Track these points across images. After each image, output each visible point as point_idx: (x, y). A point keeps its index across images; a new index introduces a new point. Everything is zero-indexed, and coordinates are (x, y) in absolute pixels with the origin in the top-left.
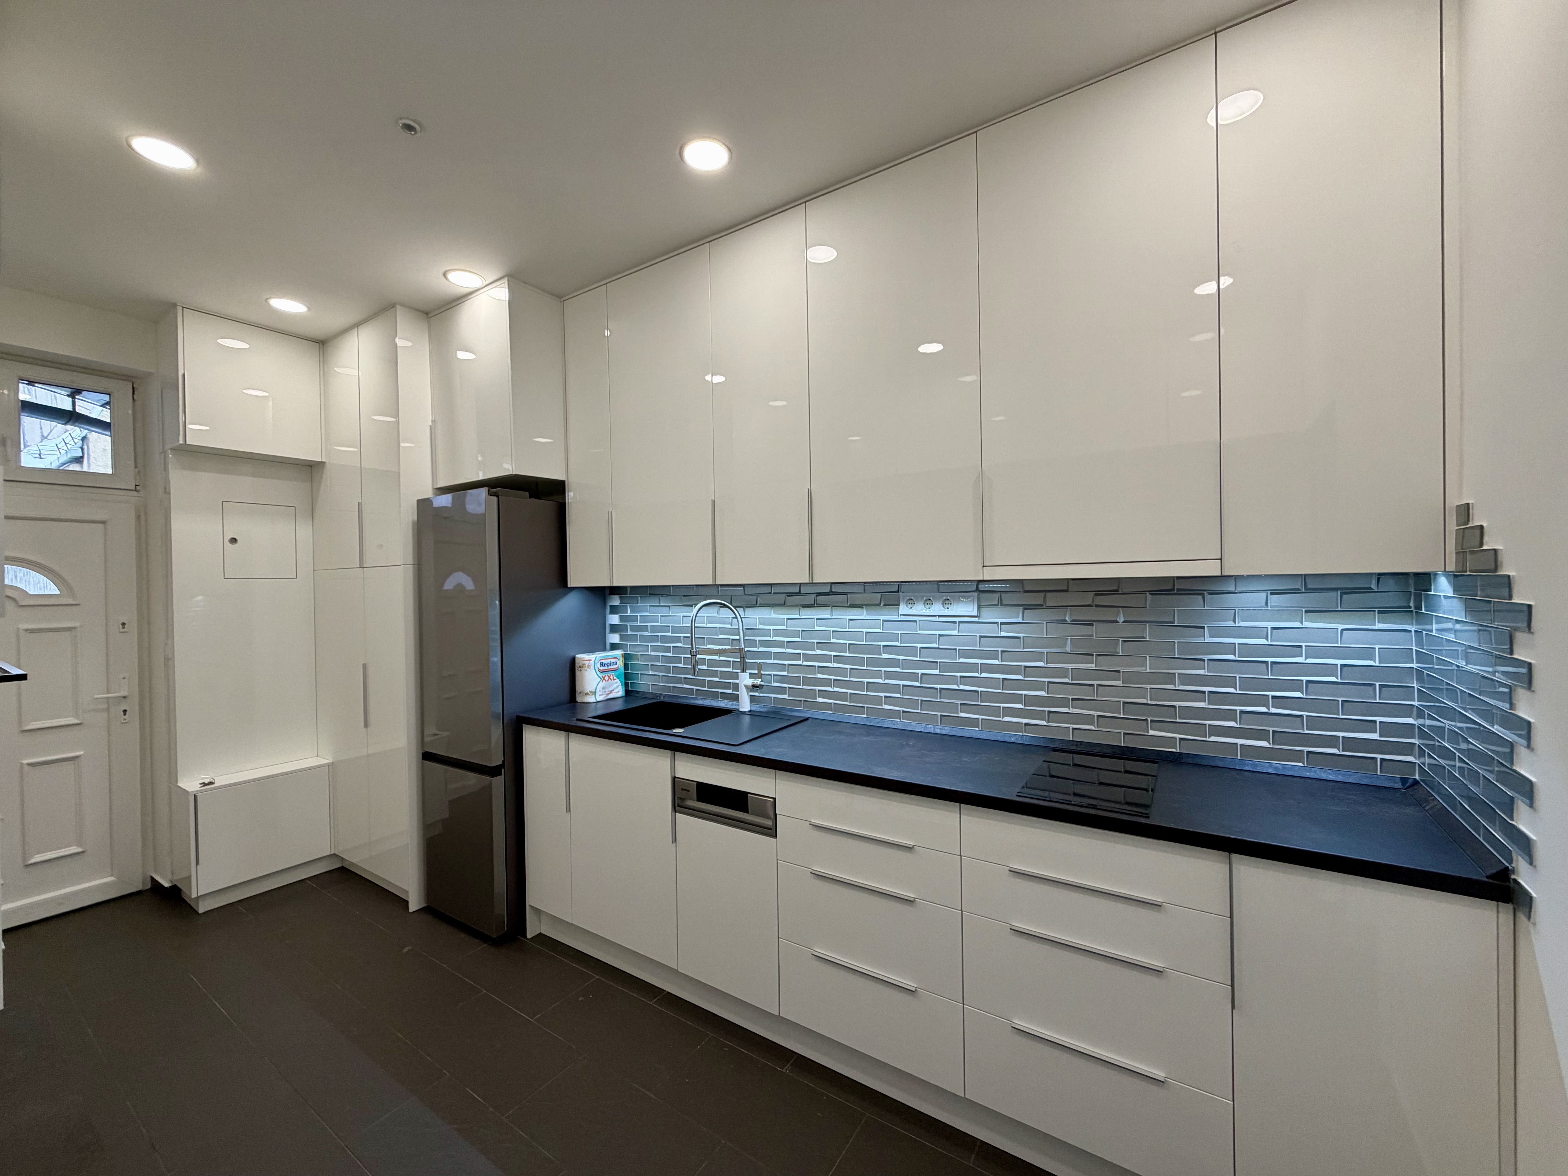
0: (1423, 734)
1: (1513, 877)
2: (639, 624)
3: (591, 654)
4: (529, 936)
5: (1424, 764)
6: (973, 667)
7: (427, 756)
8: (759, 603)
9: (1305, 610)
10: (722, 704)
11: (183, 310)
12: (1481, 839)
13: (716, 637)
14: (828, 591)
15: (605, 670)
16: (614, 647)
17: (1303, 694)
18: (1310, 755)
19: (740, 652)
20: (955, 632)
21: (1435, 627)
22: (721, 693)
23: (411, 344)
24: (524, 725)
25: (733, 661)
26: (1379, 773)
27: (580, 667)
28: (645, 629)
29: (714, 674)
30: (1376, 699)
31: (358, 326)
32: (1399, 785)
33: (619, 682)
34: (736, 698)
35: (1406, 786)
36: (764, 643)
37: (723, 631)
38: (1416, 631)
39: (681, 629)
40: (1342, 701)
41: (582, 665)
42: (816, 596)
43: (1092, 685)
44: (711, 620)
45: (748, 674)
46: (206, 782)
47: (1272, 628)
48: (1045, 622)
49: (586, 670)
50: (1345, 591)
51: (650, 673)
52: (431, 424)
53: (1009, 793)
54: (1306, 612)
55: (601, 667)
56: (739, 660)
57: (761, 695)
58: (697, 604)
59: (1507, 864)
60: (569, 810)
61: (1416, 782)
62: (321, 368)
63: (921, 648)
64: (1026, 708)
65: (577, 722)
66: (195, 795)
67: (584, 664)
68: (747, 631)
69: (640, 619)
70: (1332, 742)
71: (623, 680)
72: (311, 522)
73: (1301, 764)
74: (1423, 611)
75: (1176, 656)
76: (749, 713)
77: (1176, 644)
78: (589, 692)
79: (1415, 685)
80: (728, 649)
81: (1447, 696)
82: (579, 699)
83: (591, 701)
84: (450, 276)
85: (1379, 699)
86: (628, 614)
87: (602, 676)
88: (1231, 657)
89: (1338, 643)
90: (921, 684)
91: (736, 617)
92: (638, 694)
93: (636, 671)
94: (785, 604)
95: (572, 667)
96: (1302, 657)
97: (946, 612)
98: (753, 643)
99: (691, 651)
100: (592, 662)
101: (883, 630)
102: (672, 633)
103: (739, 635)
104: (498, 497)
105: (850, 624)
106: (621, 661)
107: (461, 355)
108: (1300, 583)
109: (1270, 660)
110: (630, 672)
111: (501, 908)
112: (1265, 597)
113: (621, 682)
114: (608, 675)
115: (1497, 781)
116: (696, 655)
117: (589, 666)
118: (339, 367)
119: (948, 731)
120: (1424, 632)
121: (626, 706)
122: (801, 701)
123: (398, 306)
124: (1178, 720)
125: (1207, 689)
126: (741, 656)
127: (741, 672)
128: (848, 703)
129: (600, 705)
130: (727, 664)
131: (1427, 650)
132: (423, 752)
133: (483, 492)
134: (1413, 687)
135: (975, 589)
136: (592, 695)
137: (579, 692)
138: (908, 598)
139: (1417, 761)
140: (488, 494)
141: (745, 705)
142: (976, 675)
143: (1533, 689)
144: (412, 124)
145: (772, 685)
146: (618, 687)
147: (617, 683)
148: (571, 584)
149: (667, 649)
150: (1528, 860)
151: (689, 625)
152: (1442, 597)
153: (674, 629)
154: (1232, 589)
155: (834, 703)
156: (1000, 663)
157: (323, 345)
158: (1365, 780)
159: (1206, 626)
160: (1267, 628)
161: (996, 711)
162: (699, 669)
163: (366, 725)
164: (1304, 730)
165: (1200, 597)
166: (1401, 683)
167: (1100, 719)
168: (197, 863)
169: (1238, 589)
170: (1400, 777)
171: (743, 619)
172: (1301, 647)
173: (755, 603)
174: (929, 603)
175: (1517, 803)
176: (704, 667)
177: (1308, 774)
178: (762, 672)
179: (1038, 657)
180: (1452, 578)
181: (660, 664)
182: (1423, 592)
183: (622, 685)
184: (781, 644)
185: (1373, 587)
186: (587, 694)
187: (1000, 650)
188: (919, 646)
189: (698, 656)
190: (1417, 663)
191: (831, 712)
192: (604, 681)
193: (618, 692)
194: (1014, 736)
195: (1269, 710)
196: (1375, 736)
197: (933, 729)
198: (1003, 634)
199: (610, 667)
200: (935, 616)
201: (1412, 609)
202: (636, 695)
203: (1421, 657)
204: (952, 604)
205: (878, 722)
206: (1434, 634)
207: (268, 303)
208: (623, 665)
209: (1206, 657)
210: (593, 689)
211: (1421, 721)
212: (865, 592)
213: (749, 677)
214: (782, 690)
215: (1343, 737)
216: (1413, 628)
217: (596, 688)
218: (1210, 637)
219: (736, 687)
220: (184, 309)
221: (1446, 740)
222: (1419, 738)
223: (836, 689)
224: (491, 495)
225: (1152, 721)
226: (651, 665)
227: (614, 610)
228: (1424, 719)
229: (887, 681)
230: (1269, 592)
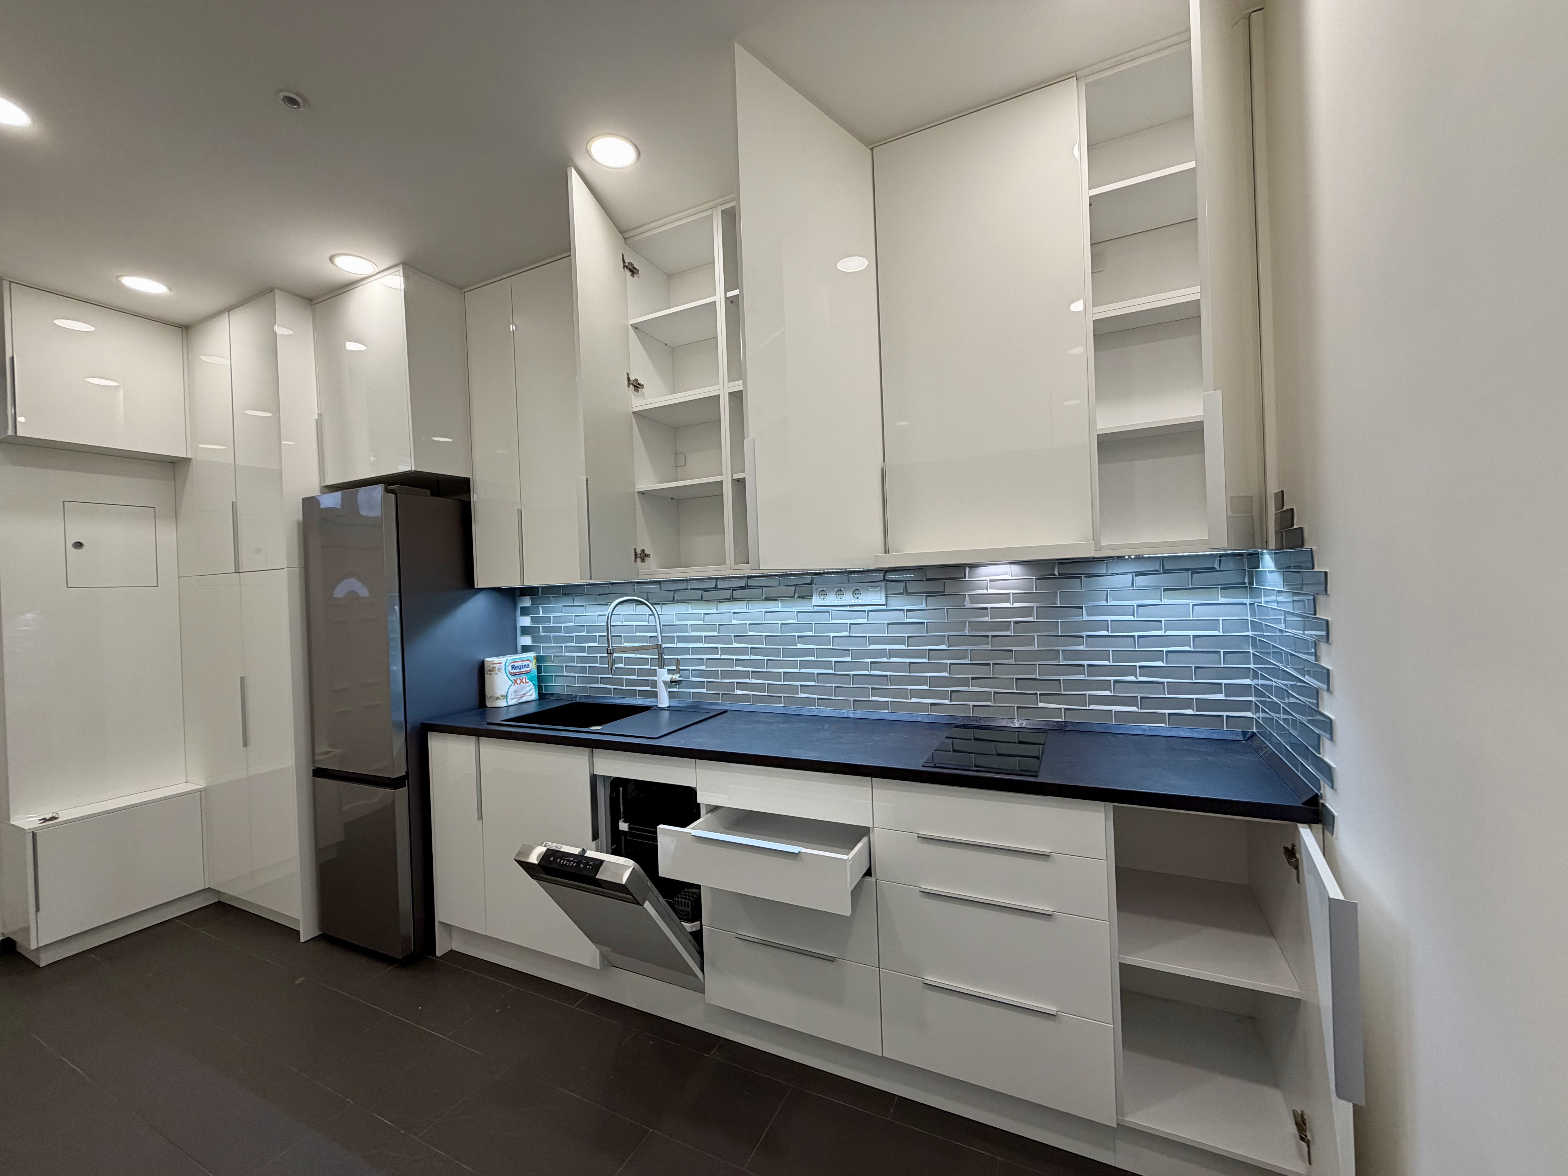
0: (1258, 693)
1: (1321, 801)
2: (552, 625)
3: (502, 657)
4: (438, 954)
5: (1259, 718)
6: (882, 653)
7: (319, 773)
8: (676, 599)
9: (1164, 589)
10: (640, 701)
11: (10, 285)
12: (1299, 774)
13: (633, 635)
14: (744, 585)
15: (517, 673)
16: (526, 649)
17: (1164, 663)
18: (1171, 717)
19: (658, 648)
20: (865, 621)
21: (1263, 599)
22: (639, 690)
23: (292, 333)
24: (429, 733)
25: (651, 658)
26: (1225, 729)
27: (490, 671)
28: (559, 629)
29: (632, 672)
30: (1221, 664)
31: (229, 311)
32: (1240, 738)
33: (532, 685)
34: (655, 695)
35: (1247, 738)
36: (682, 639)
37: (640, 628)
38: (1250, 604)
39: (597, 629)
40: (1195, 667)
41: (491, 669)
42: (733, 590)
43: (989, 664)
44: (627, 618)
45: (666, 669)
46: (48, 818)
47: (1137, 605)
48: (946, 608)
49: (497, 674)
50: (1195, 571)
51: (565, 675)
52: (317, 418)
53: (917, 764)
54: (1165, 590)
55: (512, 670)
56: (657, 657)
57: (680, 690)
58: (612, 603)
59: (1317, 792)
60: (480, 817)
61: (1254, 734)
62: (185, 357)
63: (834, 637)
64: (931, 689)
65: (488, 726)
66: (33, 832)
67: (494, 667)
68: (664, 627)
69: (553, 620)
70: (1187, 704)
71: (536, 683)
72: (175, 523)
73: (1163, 725)
74: (1255, 586)
75: (1060, 634)
76: (668, 709)
77: (1059, 624)
78: (499, 696)
79: (1251, 651)
80: (645, 646)
81: (1273, 657)
82: (489, 704)
83: (503, 706)
84: (338, 261)
85: (1224, 664)
86: (540, 615)
87: (514, 680)
88: (1105, 633)
89: (1190, 617)
90: (834, 671)
91: (653, 614)
92: (552, 696)
93: (549, 673)
94: (701, 599)
95: (482, 671)
96: (1162, 630)
97: (856, 602)
98: (671, 639)
99: (607, 649)
100: (503, 665)
101: (797, 621)
102: (587, 633)
103: (657, 632)
104: (396, 494)
105: (766, 617)
106: (534, 663)
107: (351, 346)
108: (1159, 565)
109: (1136, 634)
110: (543, 674)
111: (407, 928)
112: (1131, 579)
113: (534, 685)
114: (520, 679)
115: (1308, 723)
116: (613, 653)
117: (499, 670)
118: (207, 355)
119: (860, 715)
120: (1256, 604)
121: (540, 709)
122: (719, 694)
123: (276, 290)
124: (1063, 692)
125: (1086, 663)
126: (658, 652)
127: (659, 668)
128: (766, 694)
129: (511, 709)
130: (645, 661)
131: (1258, 619)
132: (314, 768)
133: (379, 489)
134: (1249, 652)
135: (882, 579)
136: (504, 699)
137: (489, 697)
138: (820, 589)
139: (1254, 716)
140: (385, 491)
141: (664, 701)
142: (885, 660)
143: (1330, 642)
144: (294, 96)
145: (691, 680)
146: (531, 689)
147: (529, 686)
148: (479, 583)
149: (582, 649)
150: (1330, 784)
151: (605, 624)
152: (1267, 572)
153: (589, 629)
154: (1104, 572)
155: (752, 695)
156: (906, 648)
157: (187, 330)
158: (1215, 736)
159: (1083, 606)
160: (1134, 605)
161: (903, 694)
162: (616, 668)
163: (245, 744)
164: (1165, 694)
165: (1078, 580)
166: (1239, 649)
167: (997, 695)
168: (38, 909)
169: (1110, 572)
170: (1242, 731)
171: (660, 616)
172: (1161, 621)
173: (672, 599)
174: (840, 594)
175: (1323, 739)
176: (622, 666)
177: (1169, 734)
178: (681, 668)
179: (940, 640)
180: (1273, 556)
181: (575, 665)
182: (1254, 570)
183: (535, 688)
184: (698, 639)
185: (1216, 566)
186: (498, 698)
187: (906, 635)
188: (832, 635)
189: (615, 655)
190: (1252, 631)
191: (749, 704)
192: (516, 684)
193: (532, 695)
194: (920, 716)
195: (1137, 678)
196: (1221, 697)
197: (846, 713)
198: (908, 620)
199: (522, 670)
200: (846, 606)
201: (1247, 585)
202: (551, 697)
203: (1255, 626)
204: (861, 595)
205: (795, 711)
206: (1263, 605)
207: (120, 282)
208: (536, 668)
209: (1084, 634)
210: (504, 693)
211: (1256, 681)
212: (779, 586)
213: (667, 673)
214: (701, 685)
215: (1196, 699)
216: (1247, 601)
217: (508, 692)
218: (1088, 616)
219: (654, 684)
220: (12, 283)
221: (1274, 695)
222: (1256, 696)
223: (753, 681)
224: (387, 493)
225: (1041, 694)
226: (566, 666)
227: (525, 612)
228: (1258, 679)
229: (803, 670)
230: (1134, 574)
